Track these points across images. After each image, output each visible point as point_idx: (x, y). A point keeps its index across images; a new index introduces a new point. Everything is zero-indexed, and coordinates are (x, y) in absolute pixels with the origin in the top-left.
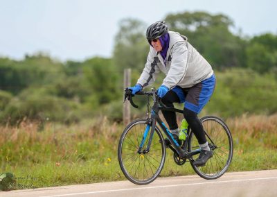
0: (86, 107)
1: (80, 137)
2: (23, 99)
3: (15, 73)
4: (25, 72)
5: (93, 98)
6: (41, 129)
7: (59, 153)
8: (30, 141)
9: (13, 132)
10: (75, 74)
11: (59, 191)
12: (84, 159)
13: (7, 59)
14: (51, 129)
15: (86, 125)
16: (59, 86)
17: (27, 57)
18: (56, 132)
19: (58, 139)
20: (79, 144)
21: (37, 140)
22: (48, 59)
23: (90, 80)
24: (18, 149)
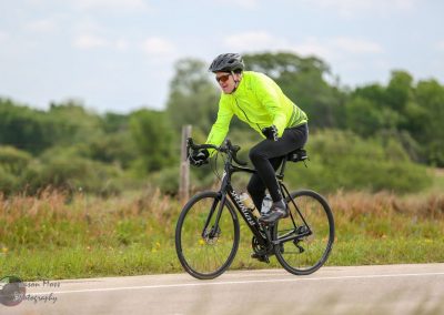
0: (129, 175)
1: (121, 214)
2: (45, 161)
3: (36, 126)
4: (49, 126)
5: (140, 162)
6: (69, 201)
7: (91, 235)
8: (55, 216)
9: (33, 203)
10: (115, 130)
11: (91, 284)
12: (125, 242)
13: (25, 108)
14: (81, 203)
15: (129, 198)
16: (94, 146)
17: (53, 106)
18: (89, 206)
19: (92, 216)
20: (120, 223)
21: (64, 216)
22: (81, 109)
24: (38, 228)
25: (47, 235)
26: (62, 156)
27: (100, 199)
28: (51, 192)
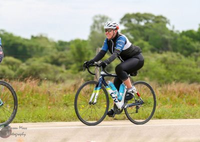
1: (65, 91)
2: (28, 64)
3: (24, 47)
4: (31, 47)
5: (75, 66)
6: (40, 85)
7: (50, 101)
8: (33, 91)
9: (22, 84)
10: (63, 50)
12: (67, 105)
13: (19, 38)
14: (46, 85)
15: (69, 84)
16: (52, 57)
17: (32, 37)
18: (49, 87)
19: (51, 92)
20: (65, 95)
21: (37, 92)
22: (46, 38)
24: (24, 97)
25: (28, 101)
27: (55, 84)
28: (31, 79)
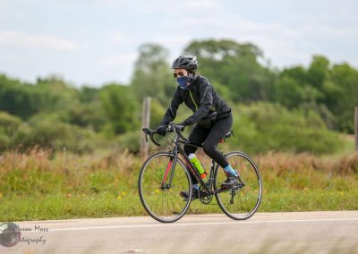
0: (100, 137)
1: (93, 168)
2: (32, 125)
3: (26, 97)
4: (36, 96)
5: (109, 126)
6: (51, 158)
7: (69, 184)
8: (40, 170)
10: (89, 100)
12: (97, 191)
13: (17, 82)
14: (62, 159)
15: (100, 156)
16: (72, 113)
17: (39, 80)
18: (67, 161)
19: (70, 169)
20: (92, 175)
21: (47, 169)
22: (61, 83)
23: (106, 107)
24: (26, 178)
26: (46, 121)
27: (77, 156)
28: (38, 150)
